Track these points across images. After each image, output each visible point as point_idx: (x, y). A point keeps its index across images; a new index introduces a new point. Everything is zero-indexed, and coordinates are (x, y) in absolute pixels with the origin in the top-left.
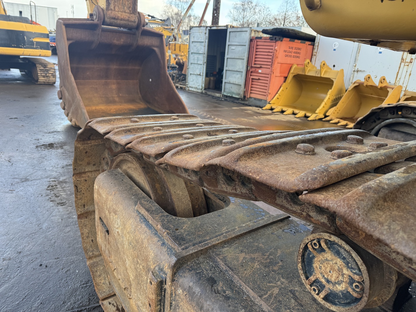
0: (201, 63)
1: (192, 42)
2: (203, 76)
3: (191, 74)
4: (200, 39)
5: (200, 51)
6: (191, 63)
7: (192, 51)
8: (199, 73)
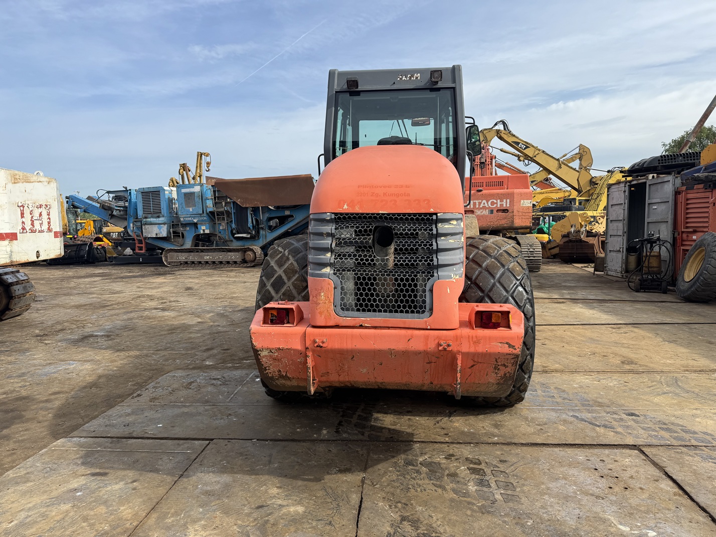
0: (621, 234)
1: (612, 205)
2: (623, 252)
3: (610, 251)
4: (620, 200)
5: (620, 216)
6: (611, 235)
7: (611, 219)
8: (618, 249)
